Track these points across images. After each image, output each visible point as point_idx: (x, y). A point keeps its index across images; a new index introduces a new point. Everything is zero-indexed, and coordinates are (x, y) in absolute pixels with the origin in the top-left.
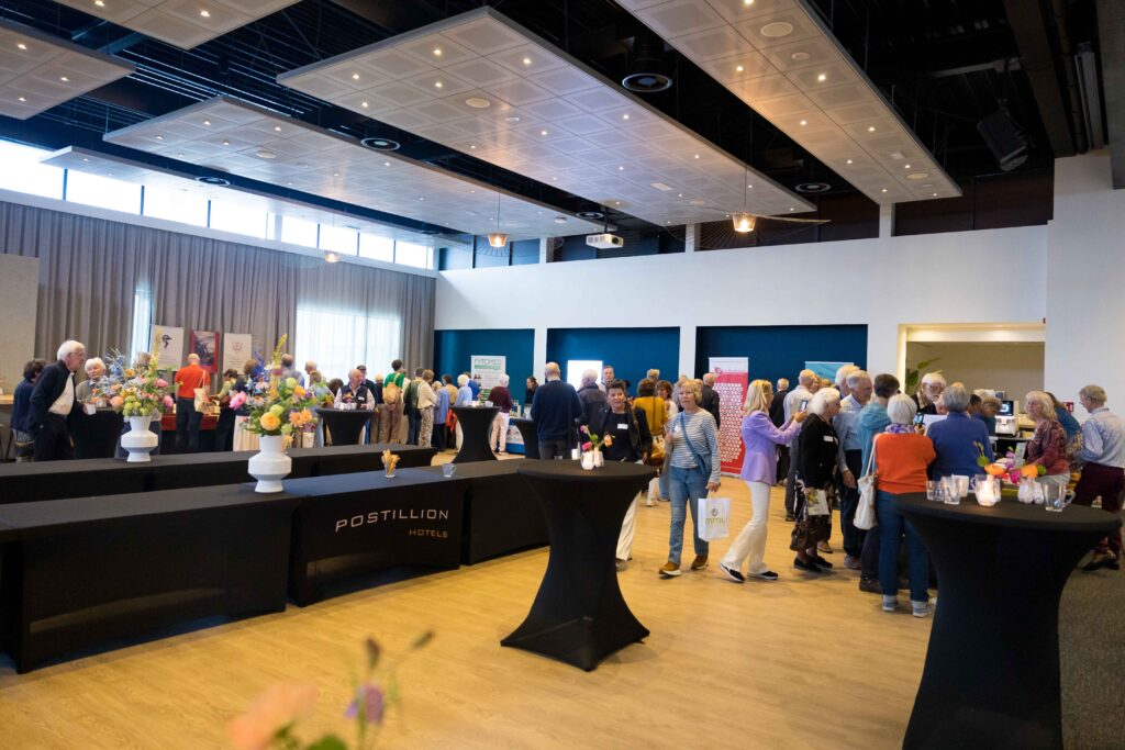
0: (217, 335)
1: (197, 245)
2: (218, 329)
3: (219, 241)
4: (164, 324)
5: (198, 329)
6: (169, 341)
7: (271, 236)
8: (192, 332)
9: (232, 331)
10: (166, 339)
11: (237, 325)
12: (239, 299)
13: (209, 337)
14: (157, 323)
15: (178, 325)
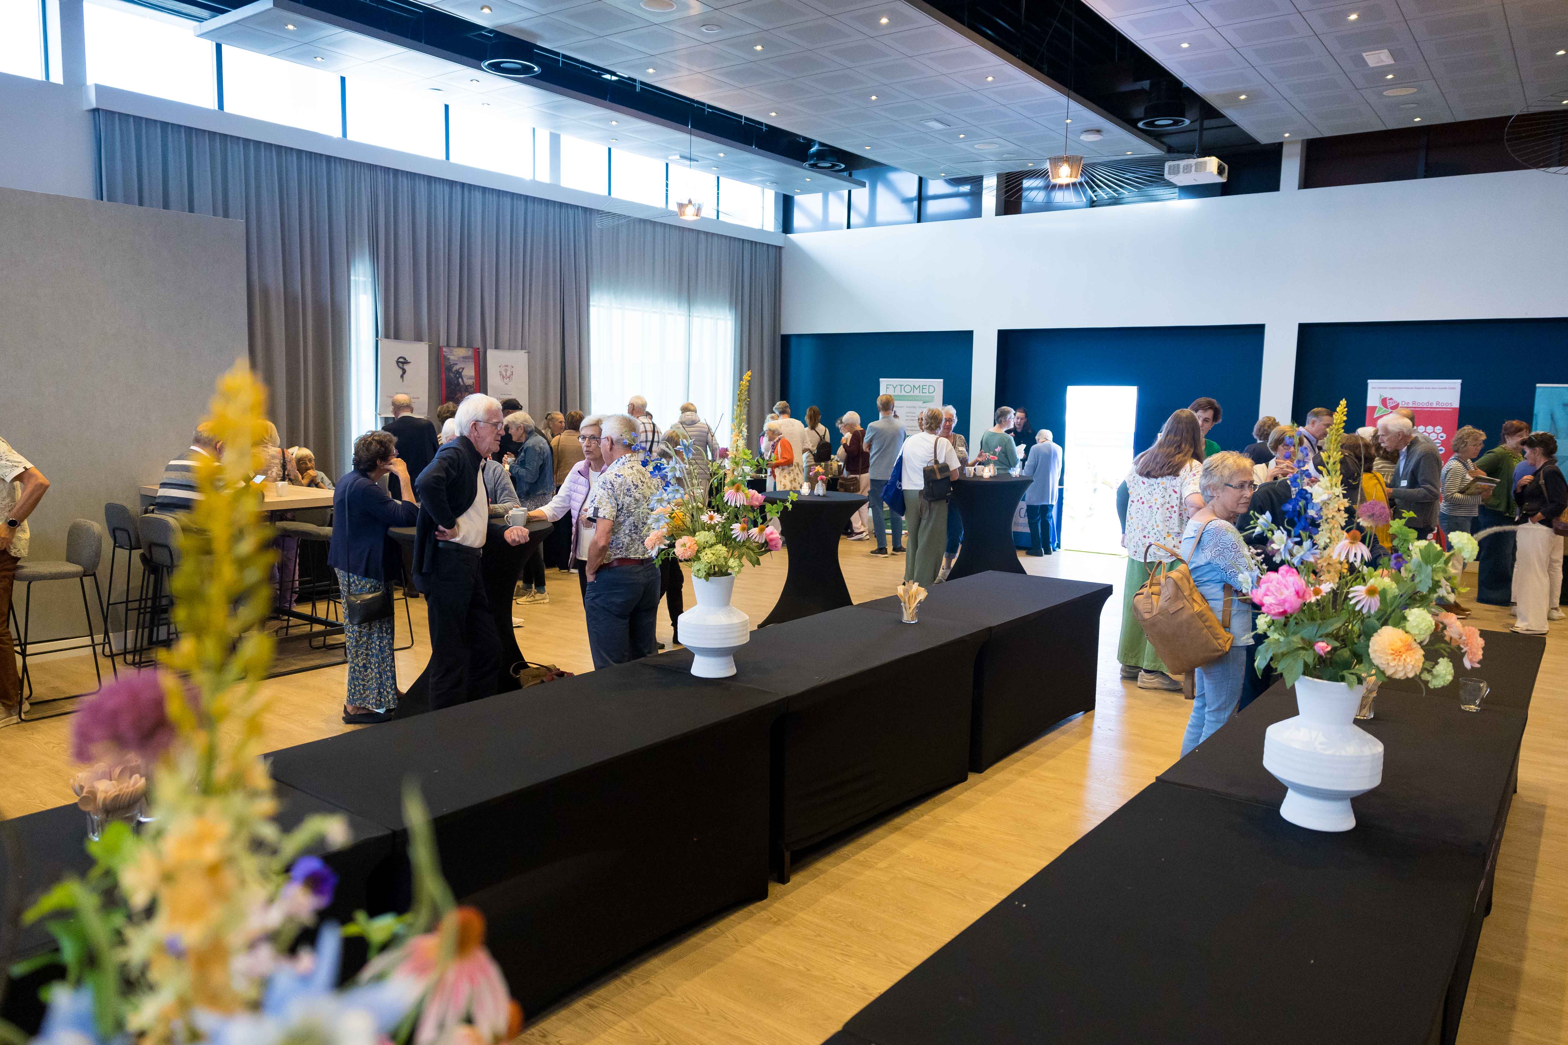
0: (477, 351)
1: (439, 195)
2: (478, 344)
3: (470, 185)
4: (397, 337)
5: (448, 345)
6: (406, 367)
7: (544, 176)
8: (440, 349)
9: (497, 347)
10: (402, 363)
11: (505, 337)
12: (505, 290)
13: (465, 358)
14: (387, 336)
15: (418, 338)
